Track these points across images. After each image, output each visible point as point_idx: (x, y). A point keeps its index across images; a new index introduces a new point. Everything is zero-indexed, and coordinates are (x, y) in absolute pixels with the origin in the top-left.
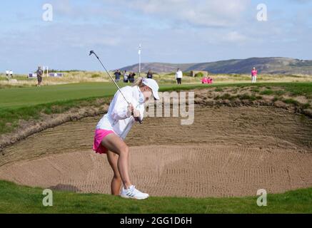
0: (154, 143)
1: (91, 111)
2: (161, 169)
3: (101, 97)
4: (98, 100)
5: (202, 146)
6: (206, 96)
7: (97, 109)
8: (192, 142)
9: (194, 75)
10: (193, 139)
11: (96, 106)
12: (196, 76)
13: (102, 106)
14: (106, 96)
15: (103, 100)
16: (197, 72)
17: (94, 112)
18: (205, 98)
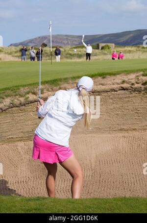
0: (83, 133)
1: (16, 102)
2: (93, 161)
3: (25, 86)
4: (22, 89)
5: (131, 134)
6: (133, 81)
7: (22, 99)
8: (121, 130)
9: (100, 48)
10: (122, 127)
11: (21, 96)
12: (102, 48)
13: (28, 95)
14: (30, 85)
15: (27, 89)
16: (103, 45)
17: (19, 102)
18: (133, 84)
